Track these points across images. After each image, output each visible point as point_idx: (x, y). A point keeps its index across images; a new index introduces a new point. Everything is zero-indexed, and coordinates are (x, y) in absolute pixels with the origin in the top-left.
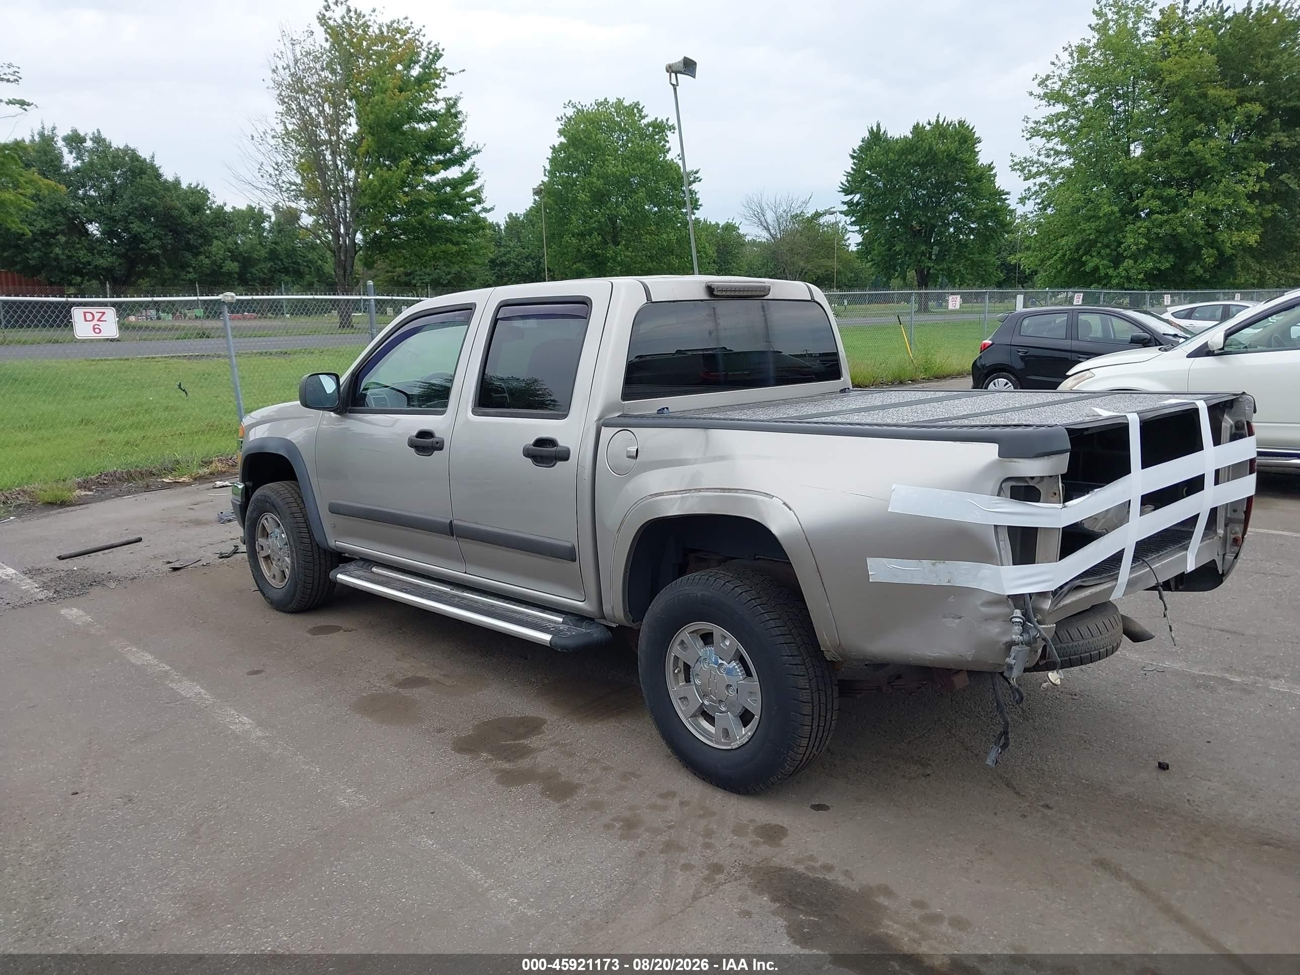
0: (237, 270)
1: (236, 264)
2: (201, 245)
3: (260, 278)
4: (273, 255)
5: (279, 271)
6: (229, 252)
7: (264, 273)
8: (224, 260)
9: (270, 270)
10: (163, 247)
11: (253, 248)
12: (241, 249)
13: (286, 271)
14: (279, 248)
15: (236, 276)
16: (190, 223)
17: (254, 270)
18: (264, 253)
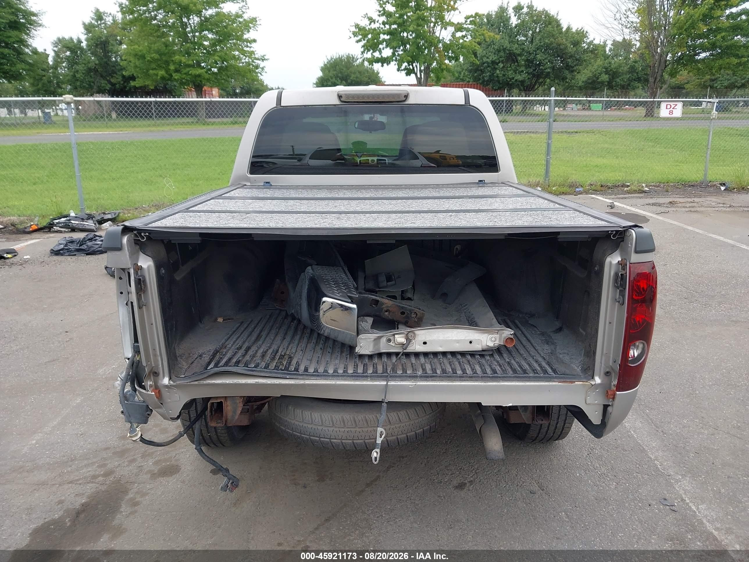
0: (608, 80)
1: (607, 76)
2: (575, 66)
3: (621, 85)
4: (632, 70)
5: (634, 80)
6: (605, 68)
7: (624, 81)
8: (600, 74)
9: (629, 79)
10: (553, 68)
11: (620, 66)
12: (612, 66)
13: (639, 80)
14: (636, 65)
15: (606, 83)
16: (570, 53)
17: (618, 80)
18: (626, 69)
